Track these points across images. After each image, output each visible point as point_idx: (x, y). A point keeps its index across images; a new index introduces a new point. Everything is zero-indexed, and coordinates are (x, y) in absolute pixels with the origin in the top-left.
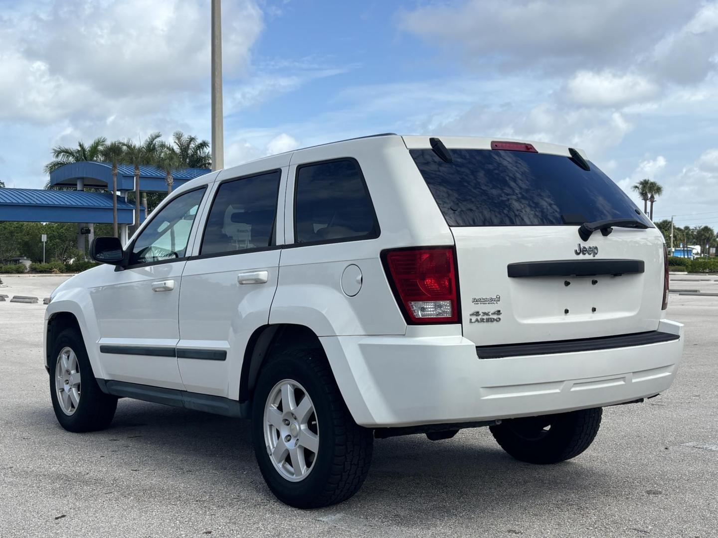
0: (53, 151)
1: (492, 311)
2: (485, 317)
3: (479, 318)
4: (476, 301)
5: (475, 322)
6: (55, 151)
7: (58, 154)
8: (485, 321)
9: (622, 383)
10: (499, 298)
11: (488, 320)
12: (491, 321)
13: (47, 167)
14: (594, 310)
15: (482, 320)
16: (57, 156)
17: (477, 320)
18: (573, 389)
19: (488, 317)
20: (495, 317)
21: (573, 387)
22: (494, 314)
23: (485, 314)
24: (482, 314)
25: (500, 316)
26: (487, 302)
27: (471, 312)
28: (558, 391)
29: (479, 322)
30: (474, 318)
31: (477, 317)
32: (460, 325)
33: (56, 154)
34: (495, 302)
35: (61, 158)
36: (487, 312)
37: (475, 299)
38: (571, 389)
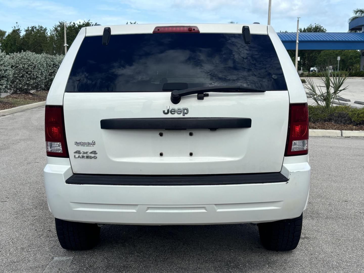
0: (354, 11)
1: (90, 151)
2: (85, 155)
3: (81, 155)
4: (77, 144)
5: (78, 158)
6: (355, 11)
7: (357, 12)
8: (85, 157)
10: (95, 142)
11: (87, 157)
12: (90, 158)
13: (350, 19)
14: (191, 154)
15: (83, 157)
16: (356, 13)
17: (79, 157)
18: (149, 211)
19: (87, 155)
20: (93, 155)
21: (147, 210)
22: (91, 153)
23: (84, 153)
24: (82, 153)
25: (96, 155)
26: (86, 145)
27: (75, 151)
28: (134, 211)
29: (81, 158)
30: (77, 155)
31: (79, 155)
32: (69, 159)
33: (355, 13)
34: (92, 145)
35: (358, 15)
36: (85, 152)
37: (76, 142)
38: (147, 211)
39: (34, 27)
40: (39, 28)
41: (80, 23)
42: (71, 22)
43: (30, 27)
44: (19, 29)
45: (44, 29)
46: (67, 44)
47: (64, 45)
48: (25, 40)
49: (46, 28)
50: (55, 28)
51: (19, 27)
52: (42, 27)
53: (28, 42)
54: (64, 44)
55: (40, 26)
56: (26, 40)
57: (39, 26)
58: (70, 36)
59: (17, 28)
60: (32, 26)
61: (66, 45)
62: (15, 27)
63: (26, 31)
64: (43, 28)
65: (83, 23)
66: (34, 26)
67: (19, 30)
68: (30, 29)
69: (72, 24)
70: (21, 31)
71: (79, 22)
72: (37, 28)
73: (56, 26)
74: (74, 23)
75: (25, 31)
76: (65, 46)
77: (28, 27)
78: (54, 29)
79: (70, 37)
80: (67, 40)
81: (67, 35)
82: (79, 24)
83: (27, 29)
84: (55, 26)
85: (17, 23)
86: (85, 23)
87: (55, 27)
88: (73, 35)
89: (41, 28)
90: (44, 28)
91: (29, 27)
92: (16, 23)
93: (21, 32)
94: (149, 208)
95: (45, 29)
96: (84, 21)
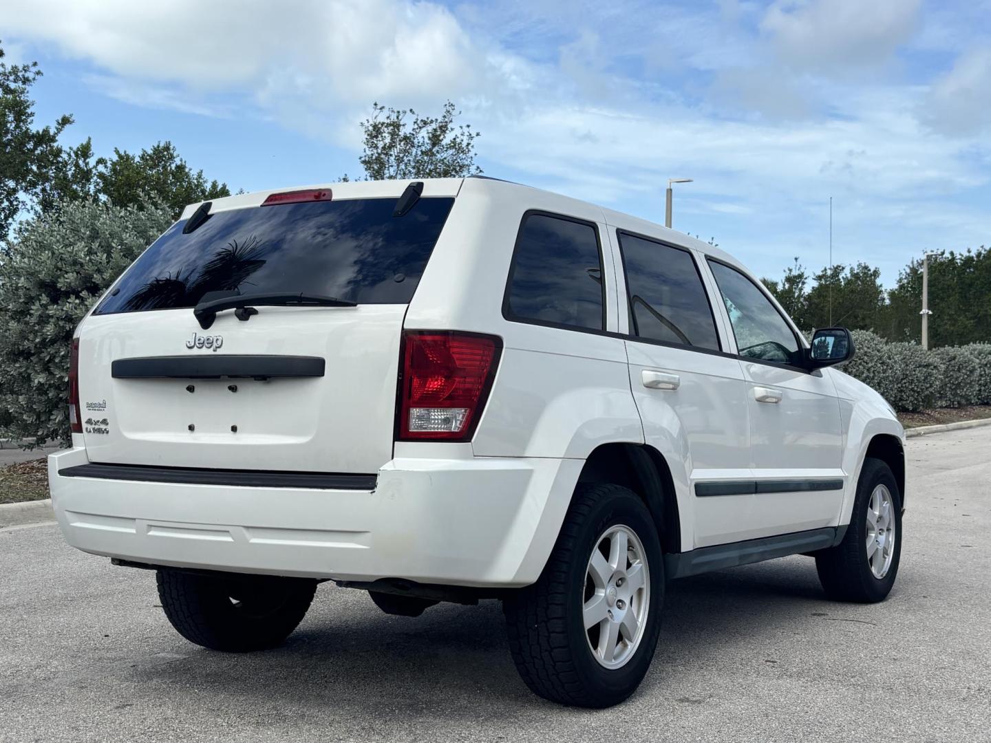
1: (101, 420)
2: (96, 427)
4: (89, 406)
8: (97, 431)
9: (229, 539)
10: (105, 403)
11: (99, 431)
12: (101, 433)
14: (234, 429)
15: (94, 430)
18: (152, 533)
19: (98, 427)
20: (103, 427)
22: (102, 422)
24: (94, 423)
25: (107, 427)
28: (134, 531)
29: (92, 432)
30: (89, 427)
32: (83, 434)
34: (102, 409)
36: (96, 421)
38: (148, 532)
39: (840, 267)
40: (858, 271)
41: (969, 251)
42: (944, 250)
43: (830, 269)
44: (803, 274)
45: (872, 271)
46: (929, 309)
47: (921, 313)
48: (814, 303)
49: (876, 268)
50: (910, 269)
51: (802, 270)
52: (866, 268)
53: (823, 307)
54: (921, 310)
55: (863, 265)
56: (816, 301)
57: (859, 265)
58: (940, 287)
59: (795, 273)
60: (835, 266)
61: (927, 311)
62: (790, 270)
63: (819, 278)
64: (870, 270)
65: (978, 250)
66: (839, 264)
67: (800, 276)
68: (829, 272)
69: (947, 255)
70: (806, 278)
71: (967, 249)
72: (855, 272)
73: (915, 263)
74: (952, 253)
75: (813, 279)
76: (921, 315)
77: (823, 269)
78: (908, 271)
79: (939, 290)
80: (928, 299)
81: (929, 286)
82: (968, 254)
83: (821, 274)
84: (912, 262)
85: (796, 259)
86: (983, 252)
87: (911, 266)
88: (949, 286)
89: (866, 271)
90: (872, 269)
91: (827, 268)
92: (794, 261)
93: (806, 281)
94: (151, 526)
95: (875, 271)
96: (982, 247)
